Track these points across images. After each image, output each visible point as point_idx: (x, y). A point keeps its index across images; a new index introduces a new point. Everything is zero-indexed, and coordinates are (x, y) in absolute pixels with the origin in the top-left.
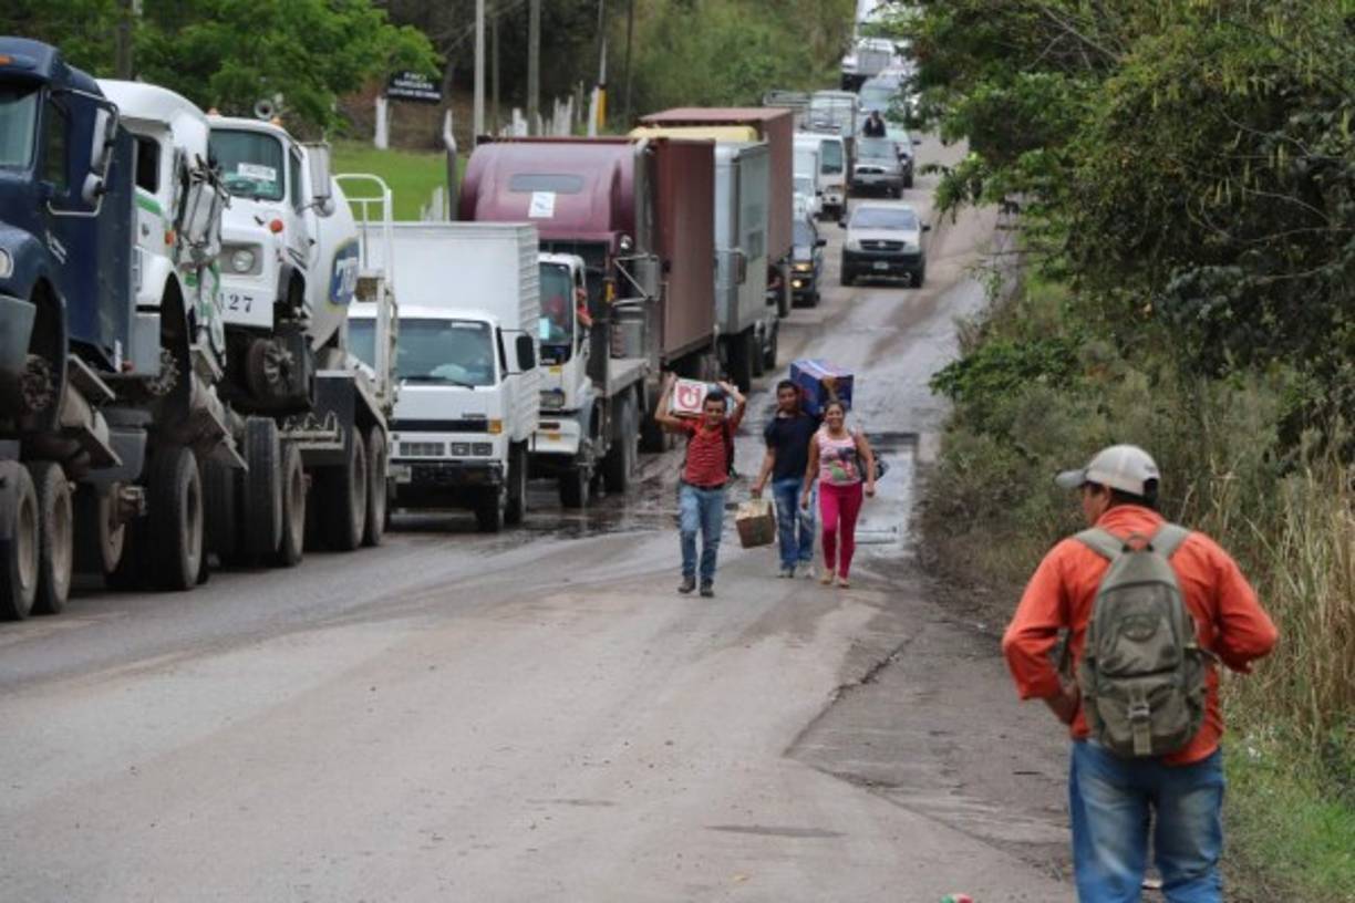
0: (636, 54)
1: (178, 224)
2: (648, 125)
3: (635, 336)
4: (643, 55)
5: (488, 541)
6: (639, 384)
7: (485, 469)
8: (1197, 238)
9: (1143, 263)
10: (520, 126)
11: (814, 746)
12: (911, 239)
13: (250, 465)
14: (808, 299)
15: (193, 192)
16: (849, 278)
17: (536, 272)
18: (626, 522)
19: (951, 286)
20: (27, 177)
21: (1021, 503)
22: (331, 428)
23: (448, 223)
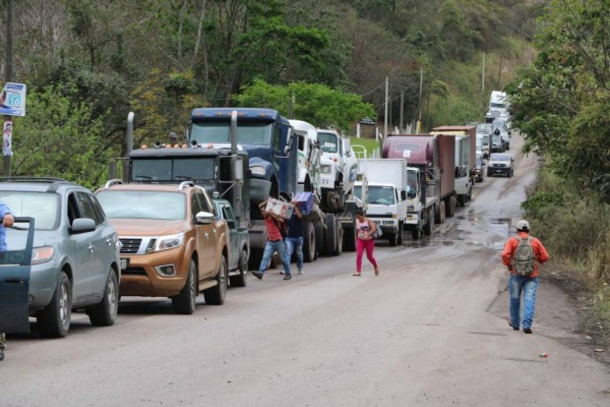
0: (430, 111)
1: (309, 160)
2: (435, 131)
3: (433, 190)
4: (432, 111)
5: (393, 249)
6: (434, 204)
7: (392, 229)
8: (602, 164)
9: (586, 171)
10: (397, 131)
11: (494, 309)
12: (508, 163)
13: (328, 226)
14: (480, 180)
15: (313, 150)
16: (490, 175)
17: (406, 172)
18: (431, 244)
19: (521, 177)
20: (269, 147)
21: (547, 239)
22: (349, 216)
23: (380, 159)
